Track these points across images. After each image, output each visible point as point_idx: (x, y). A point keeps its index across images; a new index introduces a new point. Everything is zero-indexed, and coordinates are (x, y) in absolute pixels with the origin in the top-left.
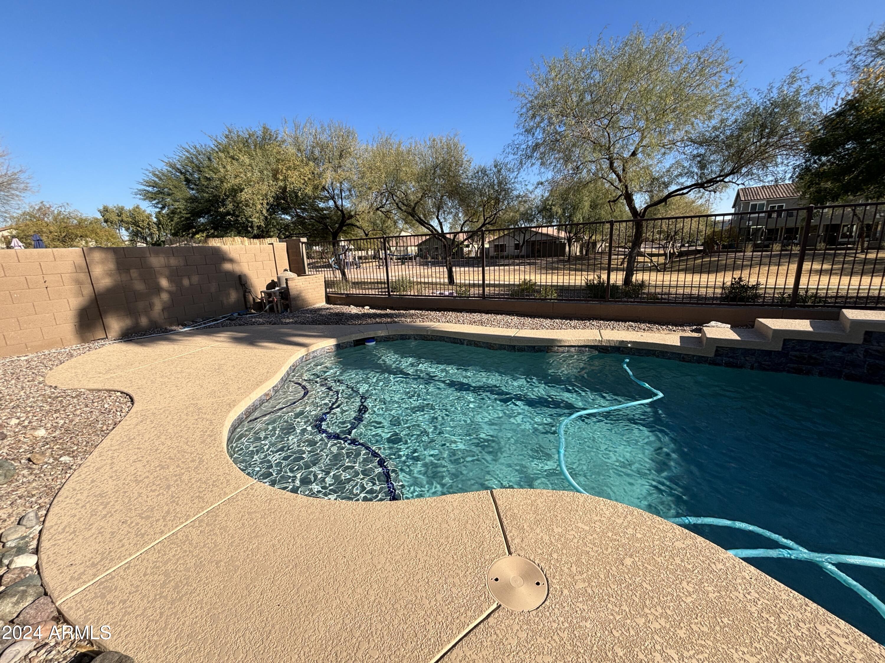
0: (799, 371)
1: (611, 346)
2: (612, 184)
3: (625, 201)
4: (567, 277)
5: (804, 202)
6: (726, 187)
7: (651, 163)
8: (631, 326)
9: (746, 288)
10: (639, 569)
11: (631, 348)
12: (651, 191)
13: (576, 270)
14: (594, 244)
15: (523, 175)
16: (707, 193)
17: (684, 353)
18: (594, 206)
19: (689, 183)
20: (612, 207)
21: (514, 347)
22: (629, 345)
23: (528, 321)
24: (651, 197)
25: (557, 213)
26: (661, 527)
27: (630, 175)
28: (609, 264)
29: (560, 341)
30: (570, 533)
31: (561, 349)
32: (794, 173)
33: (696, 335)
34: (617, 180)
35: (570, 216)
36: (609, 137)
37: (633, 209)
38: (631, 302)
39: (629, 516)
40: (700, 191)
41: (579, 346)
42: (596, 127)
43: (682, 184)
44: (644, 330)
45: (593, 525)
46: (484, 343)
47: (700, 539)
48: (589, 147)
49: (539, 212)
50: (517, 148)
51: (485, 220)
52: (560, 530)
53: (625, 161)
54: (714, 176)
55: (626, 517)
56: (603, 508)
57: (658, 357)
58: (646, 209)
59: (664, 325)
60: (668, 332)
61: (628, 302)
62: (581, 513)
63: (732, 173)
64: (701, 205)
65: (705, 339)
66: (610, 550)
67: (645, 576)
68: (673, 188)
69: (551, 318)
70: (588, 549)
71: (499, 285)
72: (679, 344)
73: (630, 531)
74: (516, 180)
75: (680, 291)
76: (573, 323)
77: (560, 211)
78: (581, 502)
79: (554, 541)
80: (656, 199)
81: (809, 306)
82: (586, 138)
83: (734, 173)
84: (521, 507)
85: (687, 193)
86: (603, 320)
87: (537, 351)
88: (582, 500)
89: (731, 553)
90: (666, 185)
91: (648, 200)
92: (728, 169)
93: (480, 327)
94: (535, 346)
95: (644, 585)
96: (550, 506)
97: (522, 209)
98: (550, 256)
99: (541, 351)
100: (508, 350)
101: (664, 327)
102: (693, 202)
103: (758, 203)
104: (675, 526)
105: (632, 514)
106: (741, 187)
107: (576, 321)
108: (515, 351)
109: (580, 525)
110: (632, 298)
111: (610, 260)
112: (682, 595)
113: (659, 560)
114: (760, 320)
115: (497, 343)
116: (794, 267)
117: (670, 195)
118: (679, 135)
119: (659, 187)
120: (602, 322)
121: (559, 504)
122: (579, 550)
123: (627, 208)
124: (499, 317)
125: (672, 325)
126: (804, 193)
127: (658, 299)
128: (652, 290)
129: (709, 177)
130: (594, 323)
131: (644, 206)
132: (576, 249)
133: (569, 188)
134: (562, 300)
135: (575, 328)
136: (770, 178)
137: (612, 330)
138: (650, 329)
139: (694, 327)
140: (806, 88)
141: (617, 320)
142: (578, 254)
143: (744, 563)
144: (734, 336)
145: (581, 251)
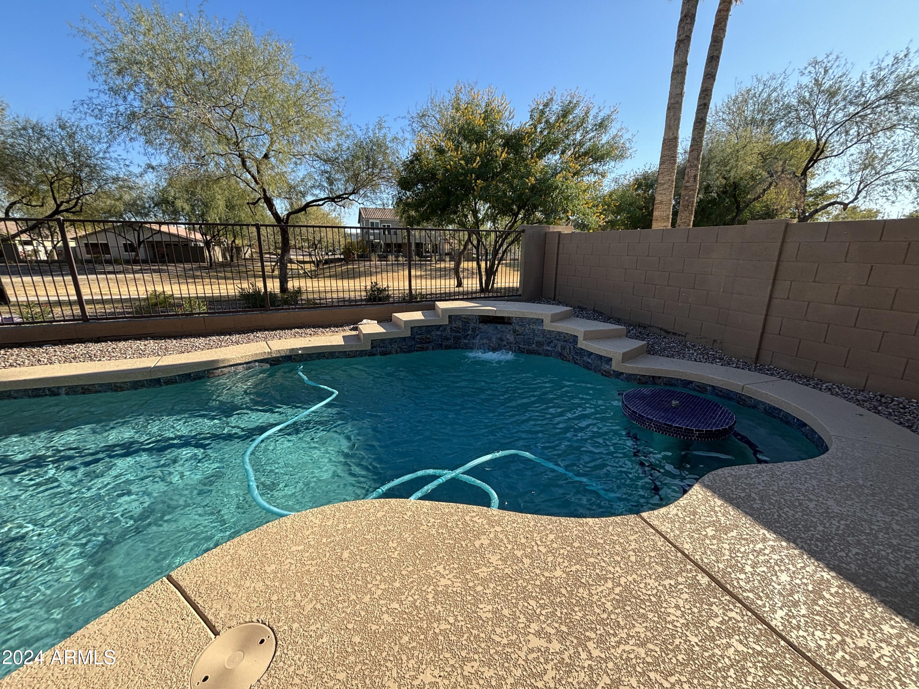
0: (422, 349)
1: (282, 357)
2: (248, 185)
3: (265, 205)
4: (215, 287)
5: (401, 224)
6: (352, 204)
7: (285, 170)
8: (298, 333)
9: (381, 291)
10: (356, 555)
11: (302, 355)
12: (290, 198)
13: (225, 278)
14: (238, 249)
15: (117, 150)
16: (338, 207)
17: (349, 350)
18: (230, 206)
19: (322, 196)
20: (253, 209)
21: (159, 380)
22: (300, 352)
23: (173, 343)
24: (291, 205)
25: (183, 209)
26: (364, 508)
27: (265, 178)
28: (263, 271)
29: (223, 361)
30: (285, 563)
31: (226, 370)
32: (393, 201)
33: (354, 333)
34: (253, 181)
35: (203, 215)
36: (236, 132)
37: (276, 215)
38: (292, 309)
39: (337, 514)
40: (332, 205)
41: (247, 363)
42: (216, 115)
43: (317, 196)
44: (311, 334)
45: (307, 541)
46: (101, 385)
47: (393, 501)
48: (212, 136)
49: (156, 205)
50: (100, 110)
51: (58, 206)
52: (273, 567)
53: (259, 163)
54: (341, 193)
55: (334, 515)
56: (312, 518)
57: (328, 358)
58: (289, 215)
59: (327, 328)
60: (332, 333)
61: (289, 309)
62: (292, 536)
63: (353, 193)
64: (336, 218)
65: (362, 335)
66: (328, 554)
67: (362, 557)
68: (310, 198)
69: (205, 337)
70: (307, 568)
71: (112, 301)
72: (343, 343)
73: (341, 526)
74: (107, 155)
75: (335, 296)
76: (234, 338)
77: (187, 208)
78: (288, 524)
79: (269, 583)
80: (296, 207)
81: (419, 302)
82: (207, 125)
83: (355, 193)
84: (219, 571)
85: (322, 205)
86: (268, 330)
87: (195, 379)
88: (289, 522)
89: (412, 498)
90: (304, 195)
91: (289, 207)
92: (350, 189)
93: (90, 364)
94: (190, 374)
95: (363, 565)
96: (256, 548)
97: (127, 197)
98: (188, 261)
99: (200, 378)
100: (147, 387)
101: (328, 330)
102: (328, 214)
103: (374, 221)
104: (374, 501)
105: (339, 510)
106: (362, 206)
107: (238, 336)
108: (161, 385)
109: (294, 548)
110: (292, 305)
111: (263, 267)
112: (390, 554)
113: (369, 537)
114: (395, 314)
115: (126, 380)
116: (406, 273)
117: (308, 205)
118: (306, 148)
119: (297, 195)
120: (267, 332)
121: (265, 541)
122: (299, 574)
123: (269, 213)
124: (121, 344)
125: (334, 327)
126: (401, 217)
127: (317, 304)
128: (311, 296)
129: (338, 194)
130: (259, 334)
131: (286, 212)
132: (218, 254)
133: (196, 181)
134: (215, 313)
135: (237, 343)
136: (380, 202)
137: (280, 339)
138: (315, 333)
139: (352, 326)
140: (389, 137)
141: (282, 328)
142: (221, 260)
143: (422, 501)
144: (382, 330)
145: (224, 256)
